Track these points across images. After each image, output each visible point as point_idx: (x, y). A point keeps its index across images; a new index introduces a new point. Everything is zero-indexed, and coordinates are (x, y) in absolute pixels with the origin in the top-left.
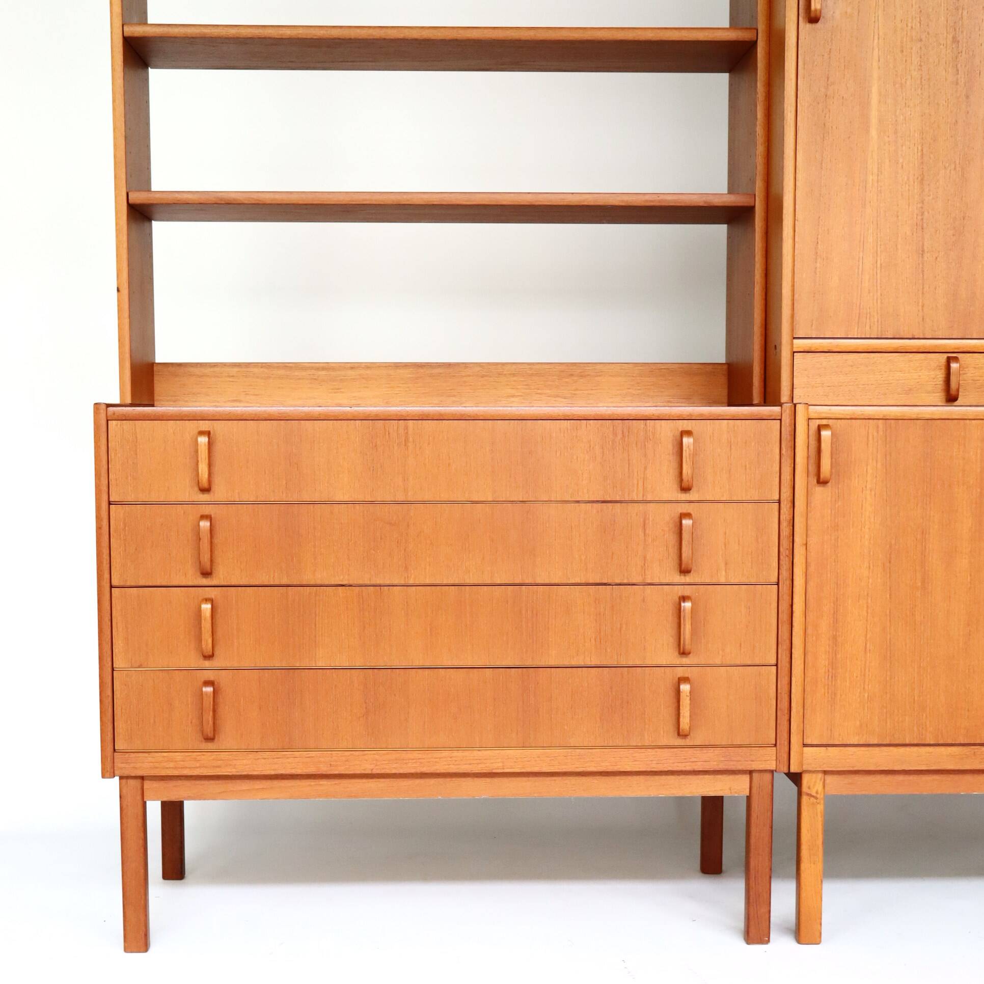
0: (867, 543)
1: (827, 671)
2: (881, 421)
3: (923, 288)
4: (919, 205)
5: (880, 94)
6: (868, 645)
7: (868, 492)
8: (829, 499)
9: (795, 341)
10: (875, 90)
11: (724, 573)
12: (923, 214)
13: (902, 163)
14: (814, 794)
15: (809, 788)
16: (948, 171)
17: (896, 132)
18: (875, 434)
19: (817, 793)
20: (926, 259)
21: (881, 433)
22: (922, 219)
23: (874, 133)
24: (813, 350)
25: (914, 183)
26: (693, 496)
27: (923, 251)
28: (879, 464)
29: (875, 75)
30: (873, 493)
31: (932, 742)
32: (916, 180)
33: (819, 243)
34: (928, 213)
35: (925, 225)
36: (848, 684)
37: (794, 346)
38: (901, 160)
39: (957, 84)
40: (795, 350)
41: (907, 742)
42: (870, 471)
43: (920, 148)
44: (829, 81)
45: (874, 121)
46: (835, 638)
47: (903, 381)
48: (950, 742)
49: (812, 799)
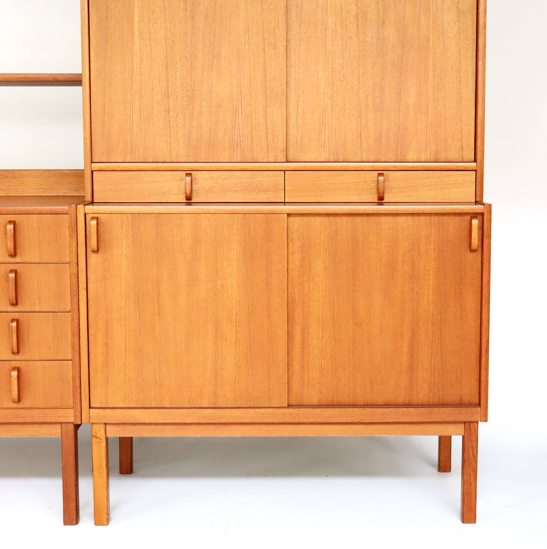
0: (124, 287)
1: (103, 363)
2: (129, 214)
3: (170, 132)
4: (166, 83)
5: (139, 17)
6: (127, 348)
7: (124, 257)
8: (100, 261)
9: (93, 164)
10: (136, 13)
11: (38, 305)
12: (168, 88)
13: (155, 57)
14: (99, 437)
15: (96, 433)
16: (183, 62)
17: (150, 39)
18: (126, 222)
19: (101, 436)
20: (171, 115)
21: (130, 222)
22: (168, 91)
23: (136, 40)
24: (103, 169)
25: (162, 69)
26: (18, 259)
27: (169, 110)
28: (130, 241)
29: (136, 5)
30: (126, 257)
31: (168, 406)
32: (163, 68)
33: (106, 105)
34: (171, 87)
35: (170, 95)
36: (116, 371)
37: (92, 167)
38: (154, 56)
39: (186, 10)
40: (93, 170)
41: (153, 406)
42: (124, 244)
43: (165, 49)
44: (108, 9)
45: (136, 33)
46: (107, 344)
47: (160, 188)
48: (179, 406)
49: (98, 439)
